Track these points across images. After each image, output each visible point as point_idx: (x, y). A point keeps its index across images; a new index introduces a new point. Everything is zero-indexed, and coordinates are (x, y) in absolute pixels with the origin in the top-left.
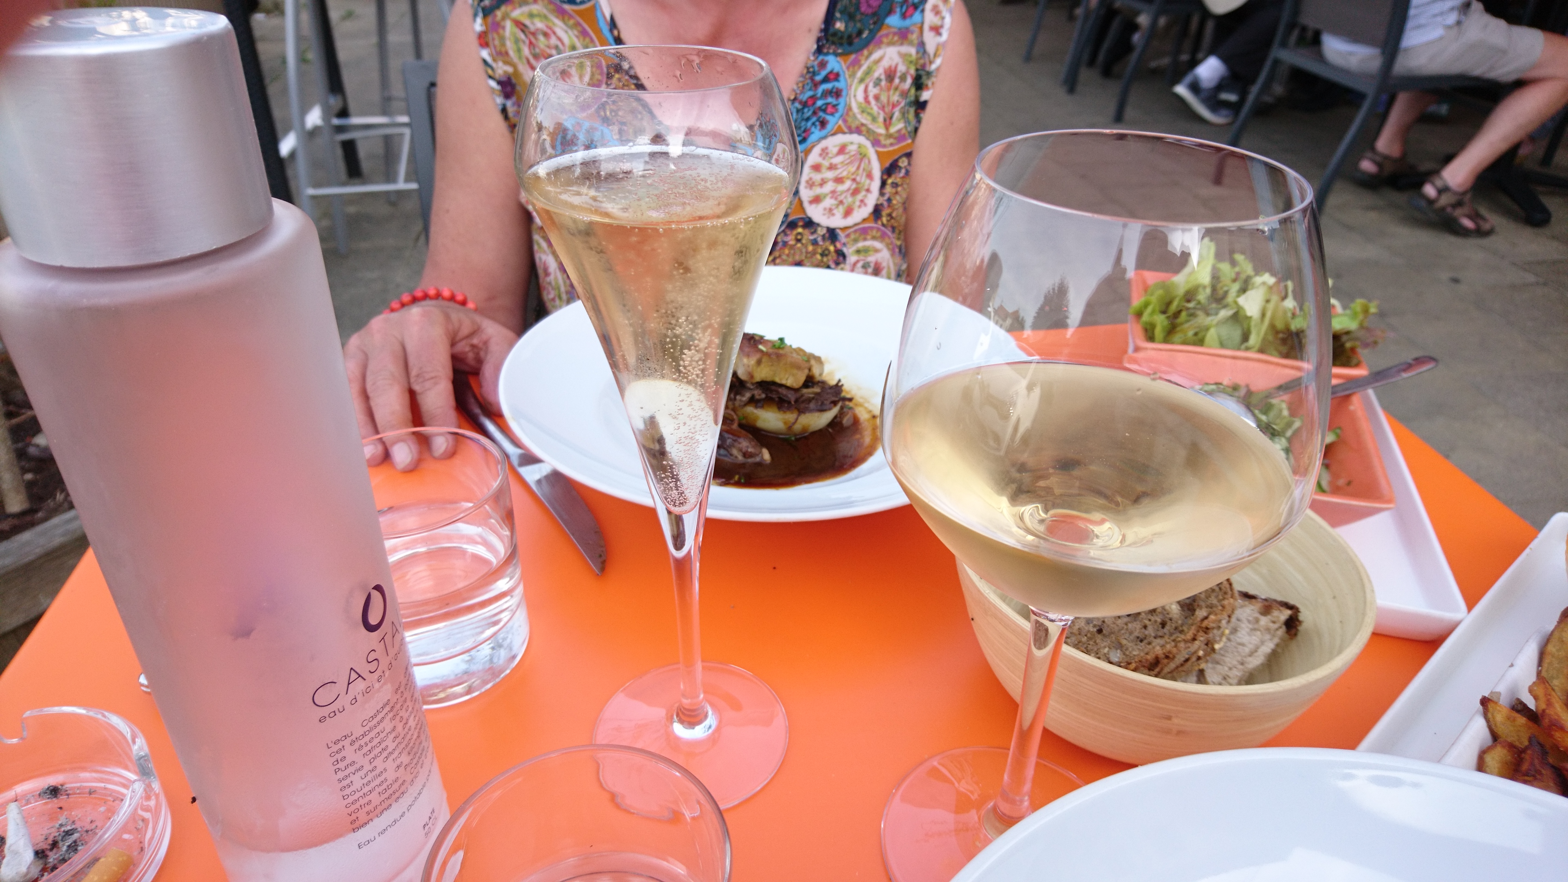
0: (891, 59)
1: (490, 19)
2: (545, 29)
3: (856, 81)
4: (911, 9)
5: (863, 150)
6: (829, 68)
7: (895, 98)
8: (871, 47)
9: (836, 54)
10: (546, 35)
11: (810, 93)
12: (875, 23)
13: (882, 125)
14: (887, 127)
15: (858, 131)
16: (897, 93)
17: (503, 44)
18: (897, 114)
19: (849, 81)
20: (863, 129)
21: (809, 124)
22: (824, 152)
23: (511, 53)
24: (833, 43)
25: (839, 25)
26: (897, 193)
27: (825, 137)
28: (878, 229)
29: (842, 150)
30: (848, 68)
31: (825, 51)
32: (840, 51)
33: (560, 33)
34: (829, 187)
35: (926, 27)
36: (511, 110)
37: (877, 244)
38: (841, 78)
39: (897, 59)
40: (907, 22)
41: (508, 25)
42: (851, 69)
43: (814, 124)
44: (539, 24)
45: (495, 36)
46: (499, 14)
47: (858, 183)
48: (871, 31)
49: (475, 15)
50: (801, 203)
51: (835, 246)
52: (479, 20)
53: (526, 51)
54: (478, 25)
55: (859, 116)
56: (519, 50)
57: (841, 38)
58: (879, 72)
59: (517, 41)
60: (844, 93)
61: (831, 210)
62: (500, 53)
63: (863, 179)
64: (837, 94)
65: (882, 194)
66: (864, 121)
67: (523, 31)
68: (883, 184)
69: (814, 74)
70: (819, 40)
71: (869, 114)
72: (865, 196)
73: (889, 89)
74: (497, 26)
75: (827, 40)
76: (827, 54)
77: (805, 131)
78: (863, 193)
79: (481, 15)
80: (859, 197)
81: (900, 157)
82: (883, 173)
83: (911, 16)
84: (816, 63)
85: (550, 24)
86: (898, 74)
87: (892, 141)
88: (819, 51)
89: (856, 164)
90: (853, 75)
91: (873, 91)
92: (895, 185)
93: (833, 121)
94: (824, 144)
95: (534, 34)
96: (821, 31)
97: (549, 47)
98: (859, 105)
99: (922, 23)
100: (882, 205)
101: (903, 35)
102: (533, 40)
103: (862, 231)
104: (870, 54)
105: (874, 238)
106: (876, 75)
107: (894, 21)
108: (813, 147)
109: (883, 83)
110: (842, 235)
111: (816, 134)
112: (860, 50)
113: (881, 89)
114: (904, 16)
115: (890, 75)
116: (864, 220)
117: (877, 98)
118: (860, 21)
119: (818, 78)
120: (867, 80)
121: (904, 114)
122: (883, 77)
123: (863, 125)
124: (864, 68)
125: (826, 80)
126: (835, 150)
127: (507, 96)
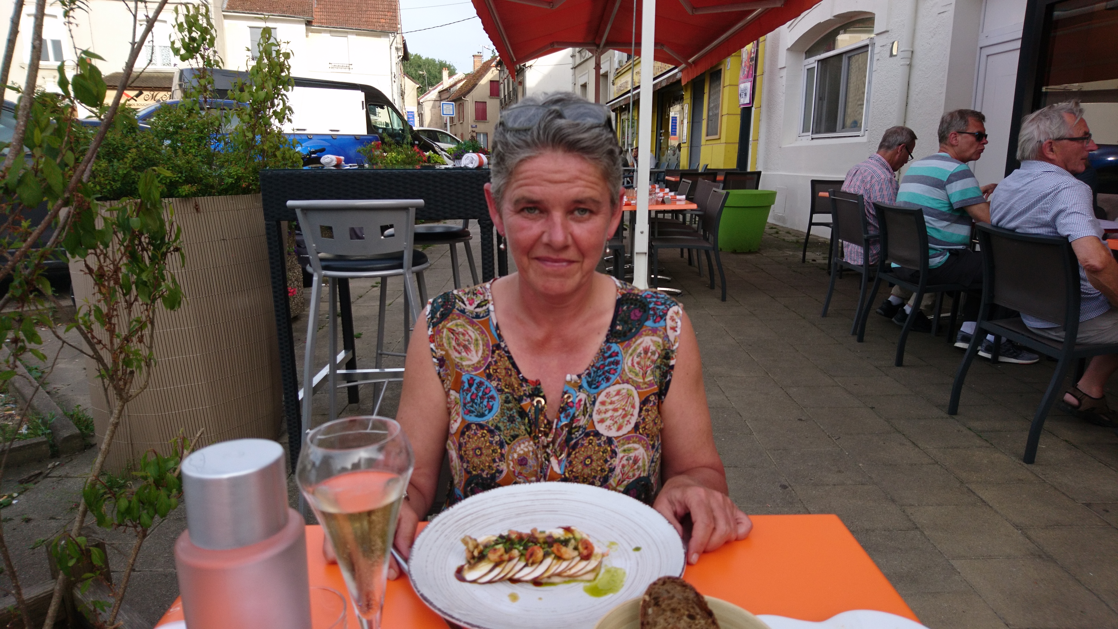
0: (647, 342)
1: (436, 329)
2: (463, 332)
3: (628, 355)
4: (659, 319)
5: (630, 392)
6: (612, 350)
7: (648, 363)
8: (637, 337)
9: (616, 343)
10: (463, 334)
11: (602, 362)
12: (639, 325)
13: (641, 377)
14: (644, 379)
15: (628, 382)
16: (650, 361)
17: (442, 341)
18: (649, 372)
19: (624, 356)
20: (630, 380)
21: (601, 379)
22: (608, 395)
23: (445, 345)
24: (615, 337)
25: (619, 328)
26: (648, 415)
27: (609, 387)
28: (637, 437)
29: (618, 393)
30: (623, 349)
31: (611, 341)
32: (619, 341)
33: (471, 333)
34: (610, 414)
35: (668, 328)
36: (442, 373)
37: (636, 446)
38: (620, 355)
39: (650, 343)
40: (657, 325)
41: (445, 331)
42: (625, 349)
43: (603, 379)
44: (461, 330)
45: (438, 337)
46: (441, 326)
47: (626, 411)
48: (636, 328)
49: (429, 327)
50: (593, 422)
51: (611, 447)
52: (430, 329)
53: (453, 343)
54: (430, 332)
55: (628, 374)
56: (450, 343)
57: (620, 334)
58: (640, 349)
59: (449, 339)
60: (621, 362)
61: (610, 426)
62: (439, 345)
63: (629, 409)
64: (617, 363)
65: (639, 416)
66: (631, 376)
67: (452, 333)
68: (641, 410)
69: (604, 352)
70: (607, 335)
71: (633, 372)
72: (630, 418)
73: (645, 358)
74: (439, 332)
75: (612, 336)
76: (612, 343)
77: (598, 382)
78: (629, 416)
79: (432, 327)
80: (627, 419)
81: (651, 395)
82: (641, 404)
83: (659, 322)
84: (605, 347)
85: (466, 329)
86: (650, 351)
87: (646, 386)
88: (607, 341)
89: (626, 400)
90: (627, 352)
91: (636, 360)
92: (647, 411)
93: (613, 378)
94: (608, 390)
95: (458, 334)
96: (609, 331)
97: (464, 340)
98: (629, 368)
99: (666, 326)
100: (639, 422)
101: (654, 331)
102: (457, 337)
103: (627, 439)
104: (636, 340)
105: (634, 442)
106: (638, 351)
107: (649, 323)
108: (602, 392)
109: (642, 355)
110: (615, 442)
111: (604, 385)
112: (630, 339)
113: (641, 358)
114: (655, 322)
115: (646, 351)
116: (629, 432)
117: (638, 363)
118: (631, 324)
119: (606, 355)
120: (634, 354)
121: (653, 372)
122: (642, 352)
123: (630, 378)
124: (633, 348)
125: (611, 356)
126: (614, 393)
127: (441, 366)
